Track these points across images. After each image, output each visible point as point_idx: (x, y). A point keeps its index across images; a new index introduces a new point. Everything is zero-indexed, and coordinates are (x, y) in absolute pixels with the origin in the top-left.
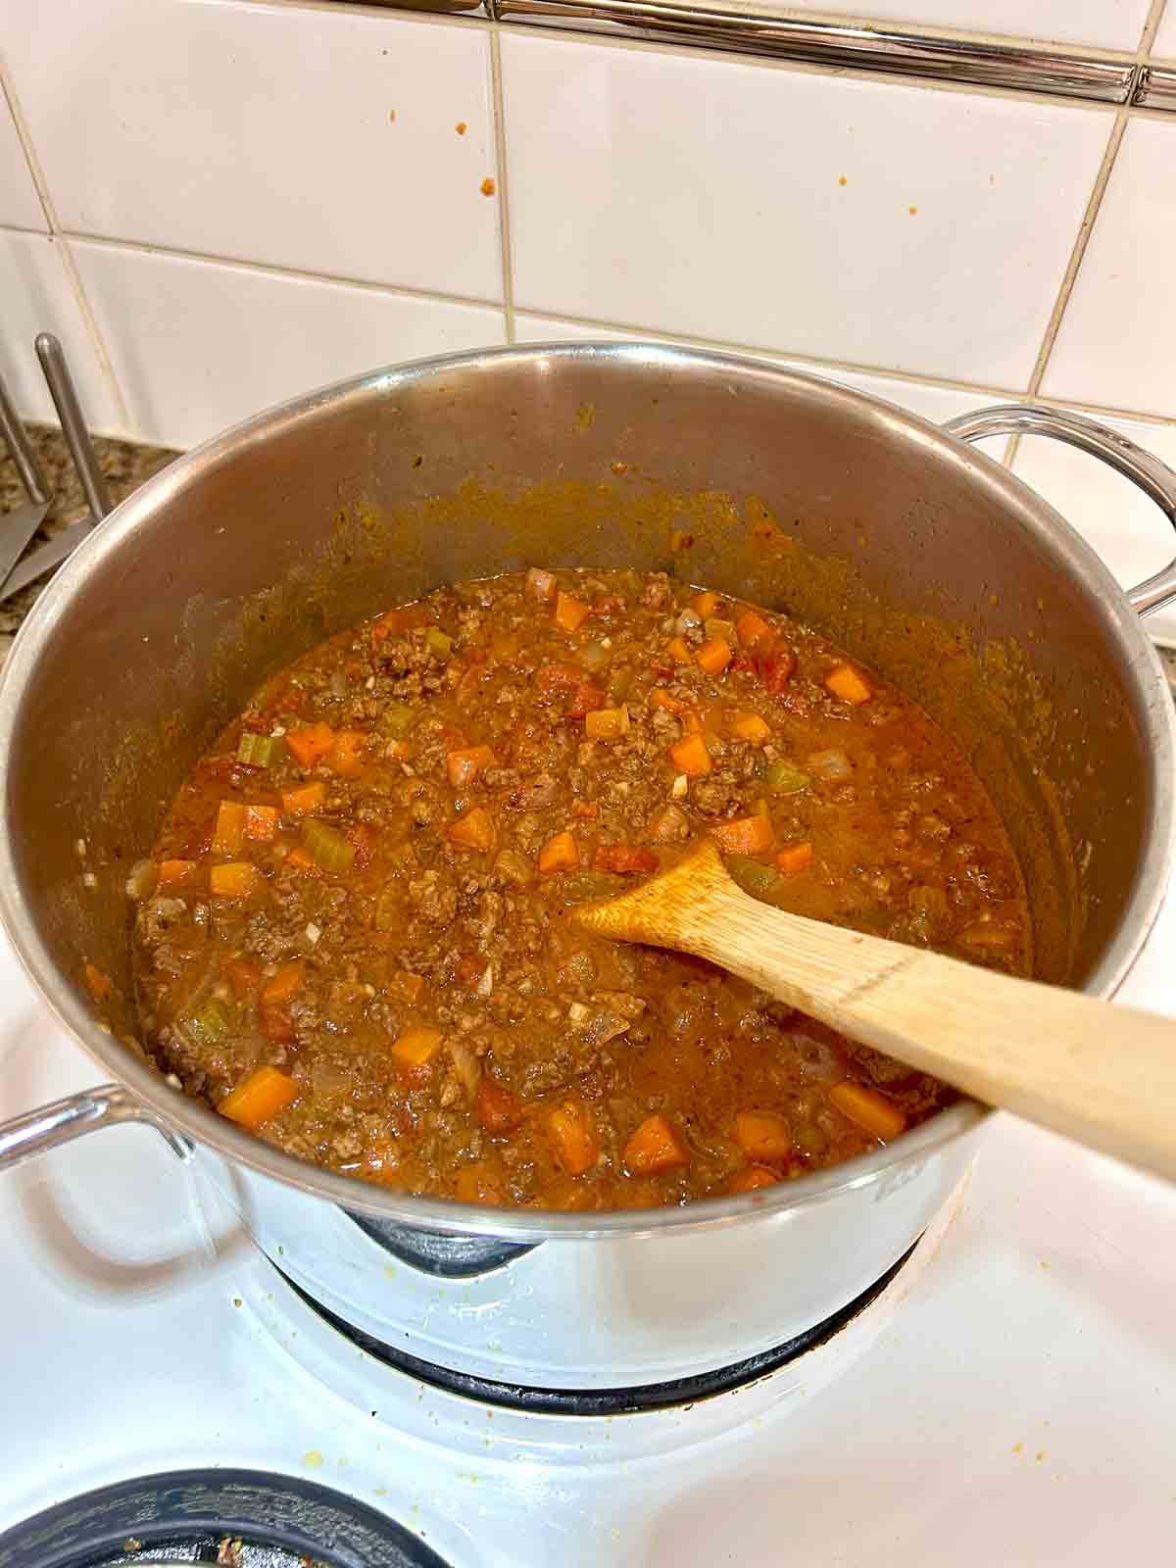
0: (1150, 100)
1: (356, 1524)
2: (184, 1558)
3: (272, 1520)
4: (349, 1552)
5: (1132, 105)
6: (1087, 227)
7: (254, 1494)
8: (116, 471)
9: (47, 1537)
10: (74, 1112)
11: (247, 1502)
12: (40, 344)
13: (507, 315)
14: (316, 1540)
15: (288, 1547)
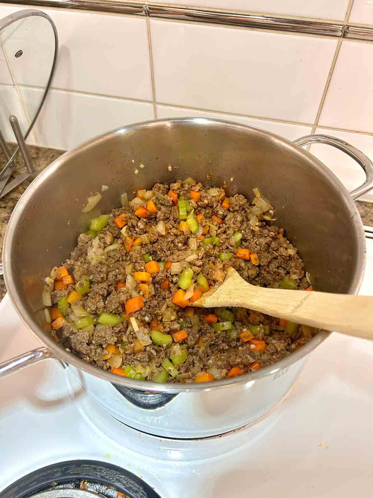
0: (349, 35)
1: (122, 475)
2: (70, 487)
3: (96, 475)
4: (120, 483)
5: (343, 37)
6: (331, 74)
7: (91, 467)
8: (35, 156)
9: (28, 483)
10: (33, 355)
11: (88, 469)
12: (11, 118)
13: (154, 105)
14: (110, 480)
15: (101, 482)
